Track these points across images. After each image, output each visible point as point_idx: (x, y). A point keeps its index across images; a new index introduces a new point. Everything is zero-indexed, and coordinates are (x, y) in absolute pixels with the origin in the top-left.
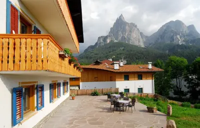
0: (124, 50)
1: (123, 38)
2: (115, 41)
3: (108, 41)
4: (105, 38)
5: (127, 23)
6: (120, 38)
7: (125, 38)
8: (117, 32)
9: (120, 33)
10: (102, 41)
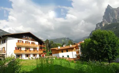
0: (117, 28)
1: (114, 20)
2: (109, 24)
3: (103, 25)
4: (101, 24)
5: (114, 9)
6: (111, 21)
7: (116, 20)
8: (108, 17)
9: (111, 17)
10: (99, 26)
